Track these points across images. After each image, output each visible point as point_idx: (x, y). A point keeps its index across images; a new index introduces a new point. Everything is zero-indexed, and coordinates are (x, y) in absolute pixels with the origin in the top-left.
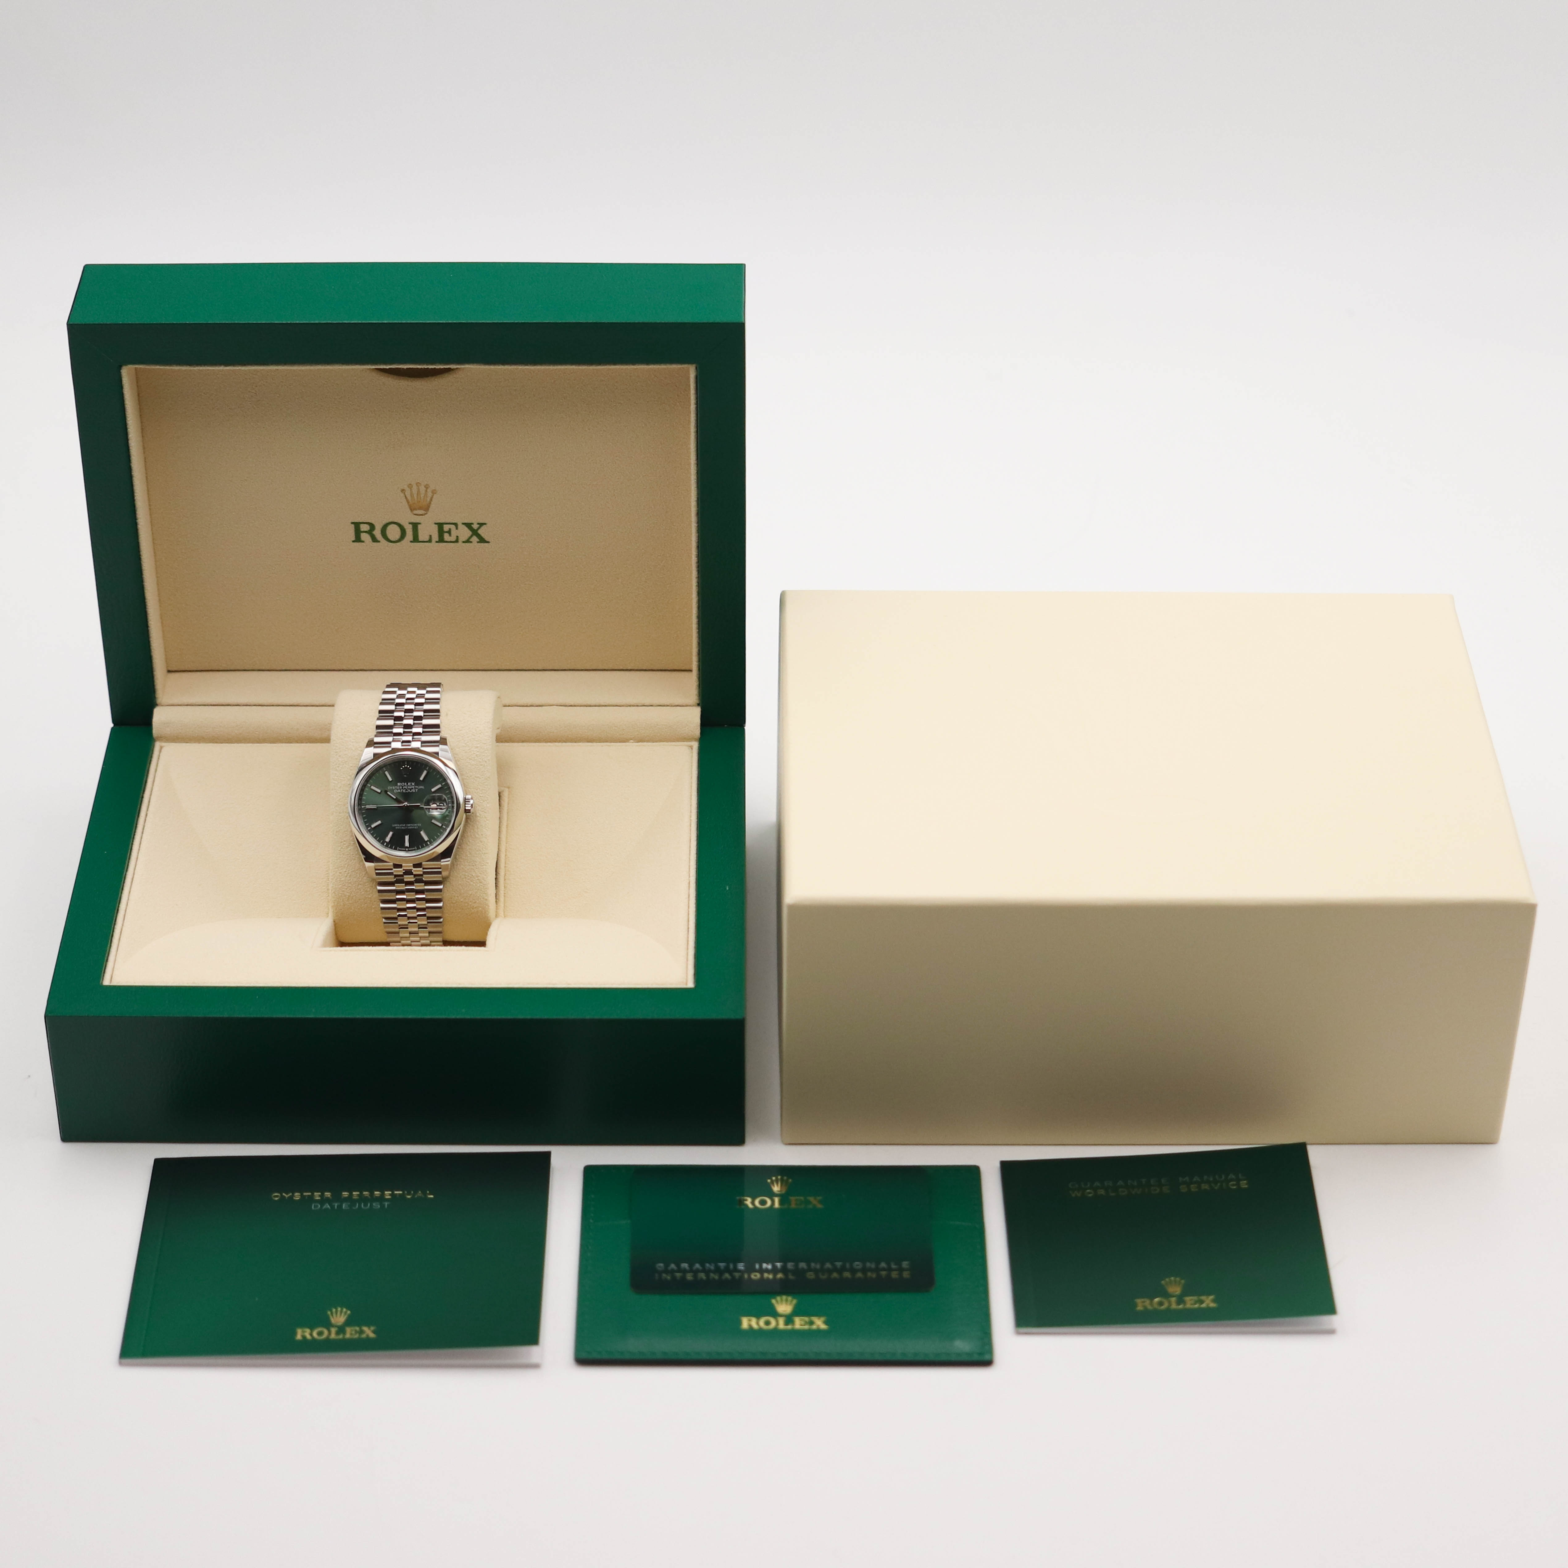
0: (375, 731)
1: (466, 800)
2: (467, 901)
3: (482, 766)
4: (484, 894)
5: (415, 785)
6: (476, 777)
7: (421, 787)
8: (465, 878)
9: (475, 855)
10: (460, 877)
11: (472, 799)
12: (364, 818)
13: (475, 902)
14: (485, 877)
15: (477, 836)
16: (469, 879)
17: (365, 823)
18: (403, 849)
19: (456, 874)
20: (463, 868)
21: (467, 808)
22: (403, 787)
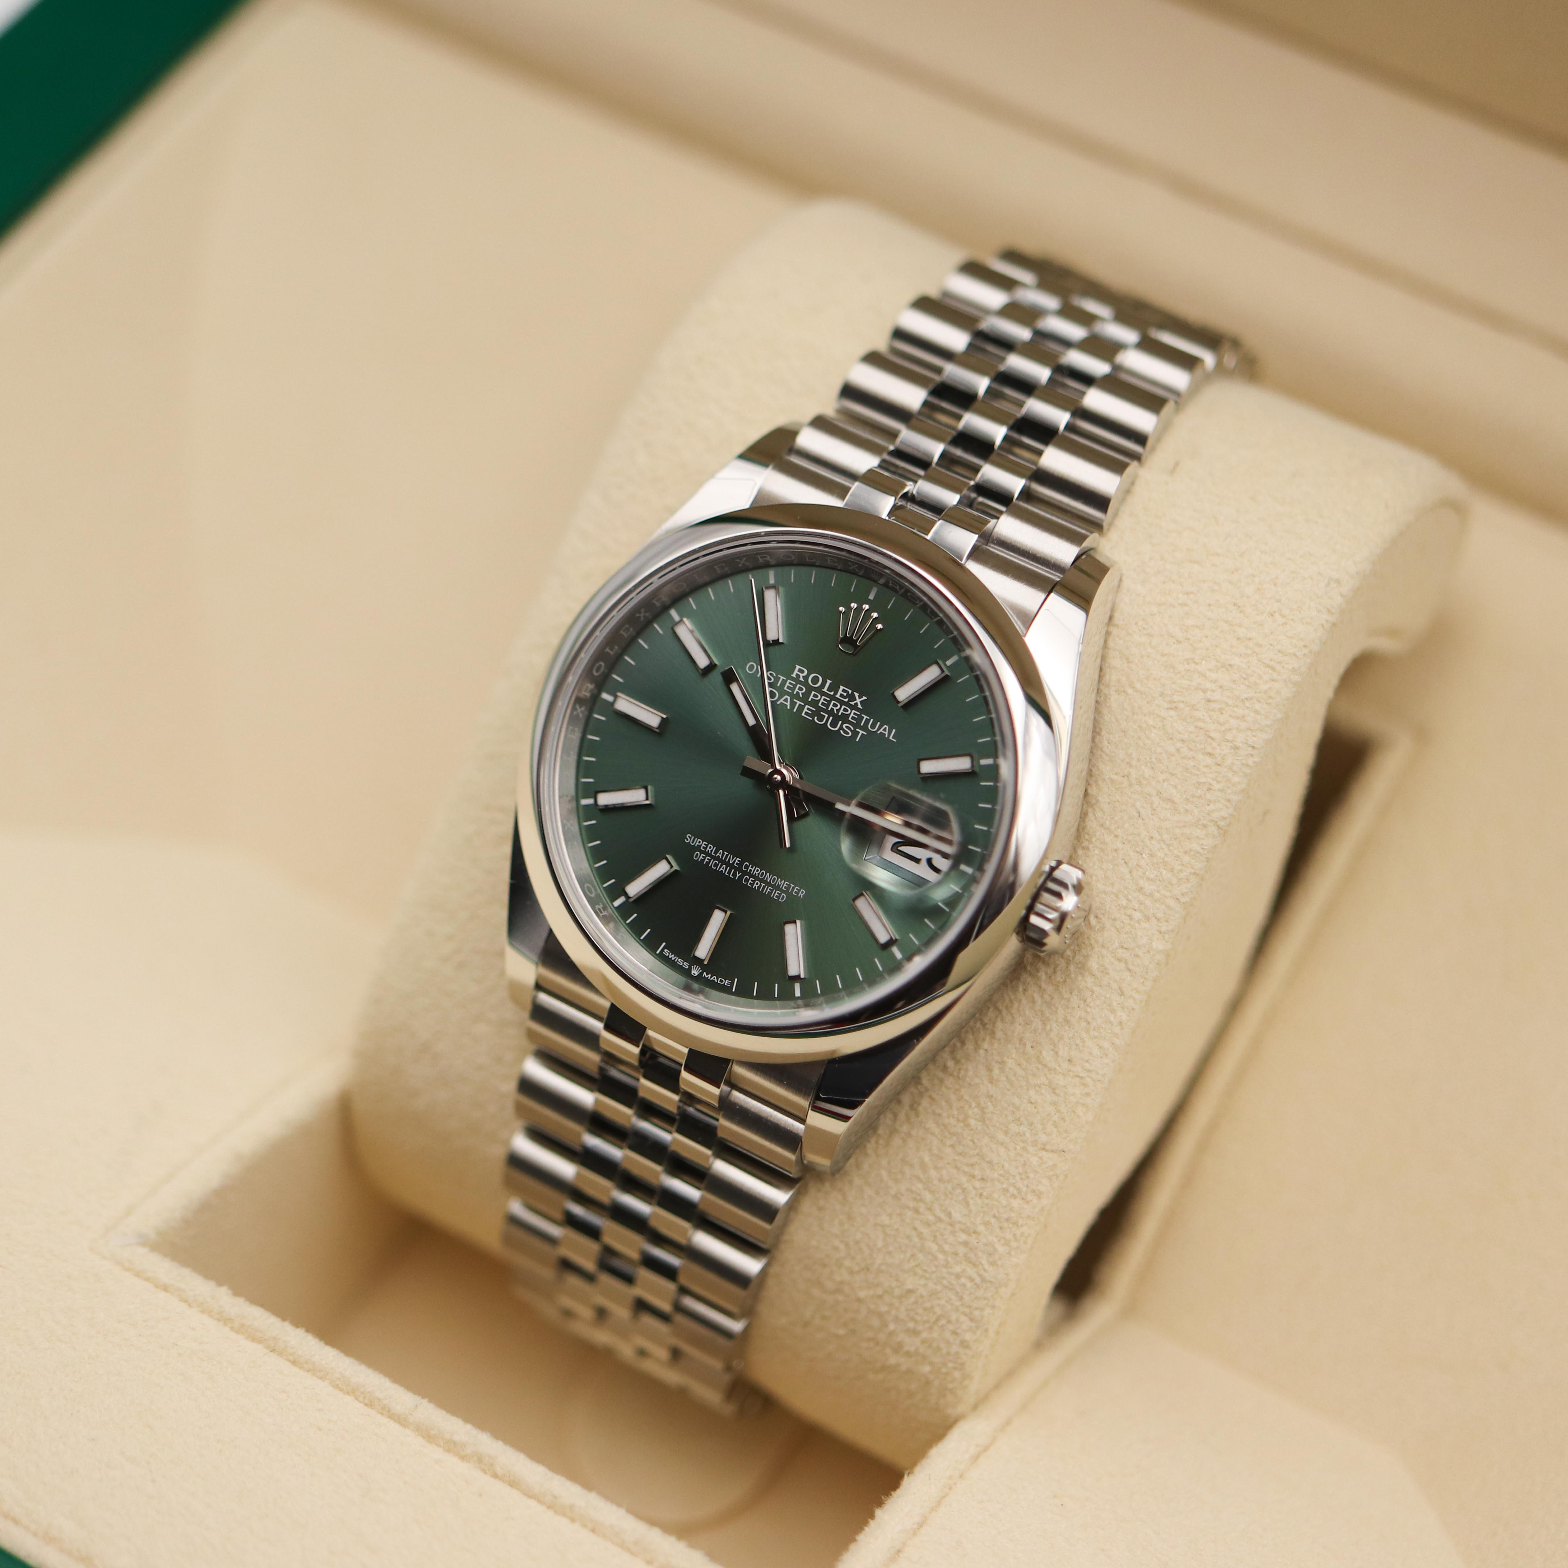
0: (829, 405)
1: (1051, 885)
2: (884, 1309)
3: (1209, 761)
4: (963, 1318)
5: (867, 708)
6: (1159, 793)
7: (884, 730)
8: (917, 1211)
9: (1001, 1136)
10: (896, 1197)
11: (1078, 889)
12: (584, 747)
13: (915, 1333)
14: (1001, 1249)
15: (1047, 1055)
16: (928, 1224)
17: (582, 768)
18: (680, 961)
19: (884, 1173)
20: (923, 1166)
21: (1034, 920)
22: (810, 689)
